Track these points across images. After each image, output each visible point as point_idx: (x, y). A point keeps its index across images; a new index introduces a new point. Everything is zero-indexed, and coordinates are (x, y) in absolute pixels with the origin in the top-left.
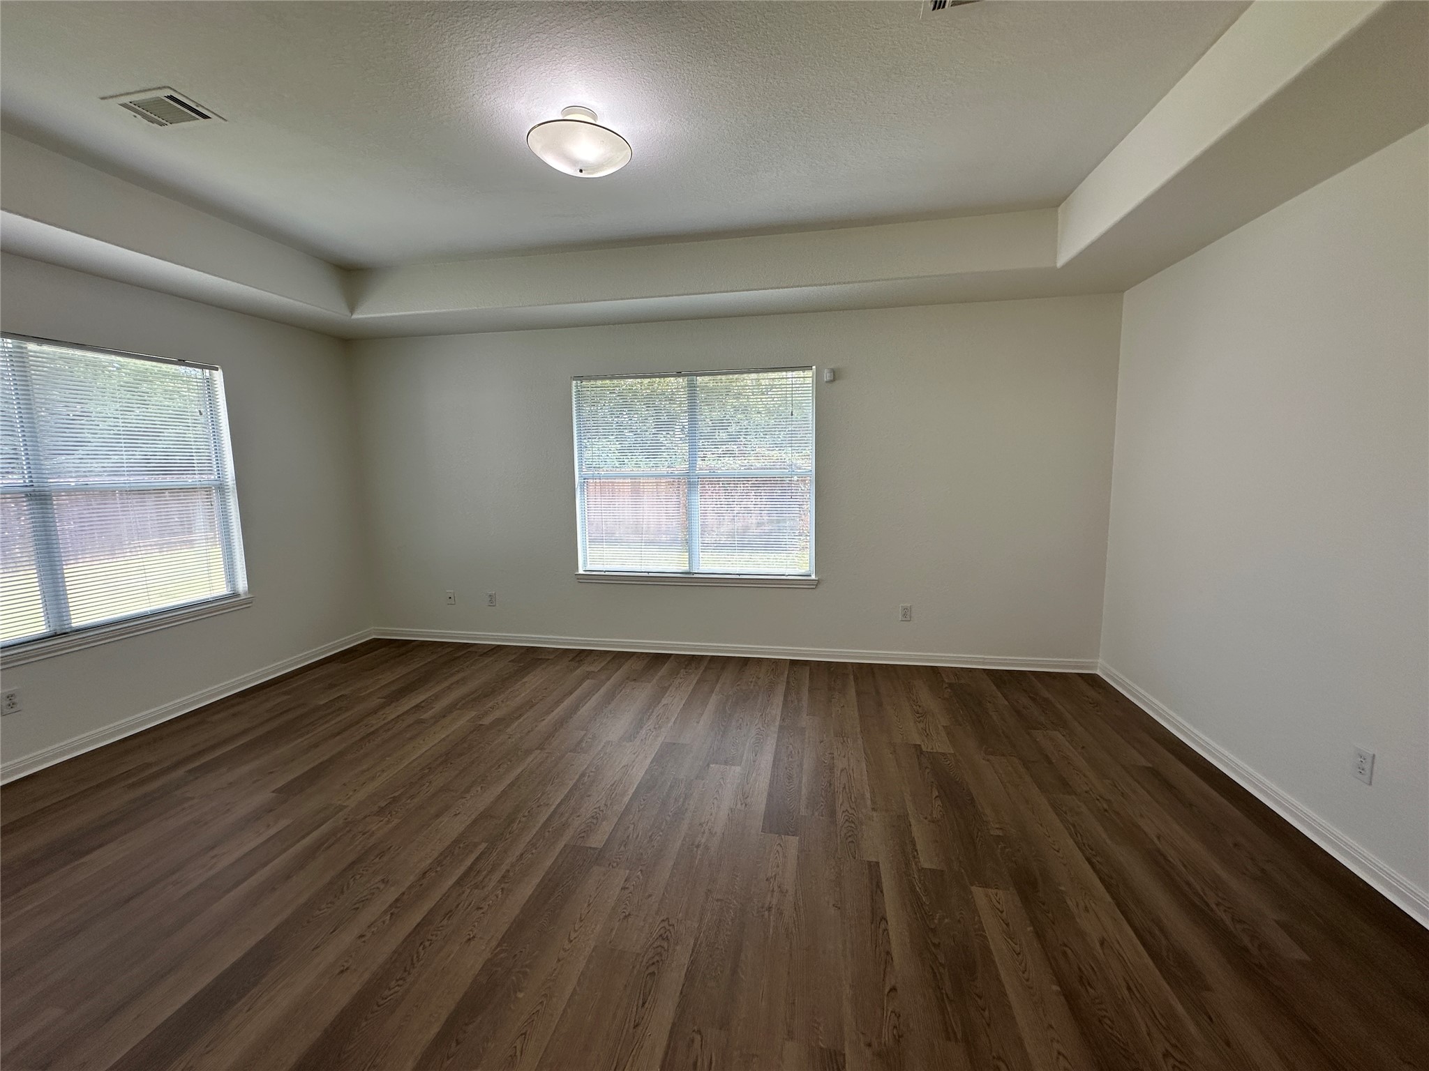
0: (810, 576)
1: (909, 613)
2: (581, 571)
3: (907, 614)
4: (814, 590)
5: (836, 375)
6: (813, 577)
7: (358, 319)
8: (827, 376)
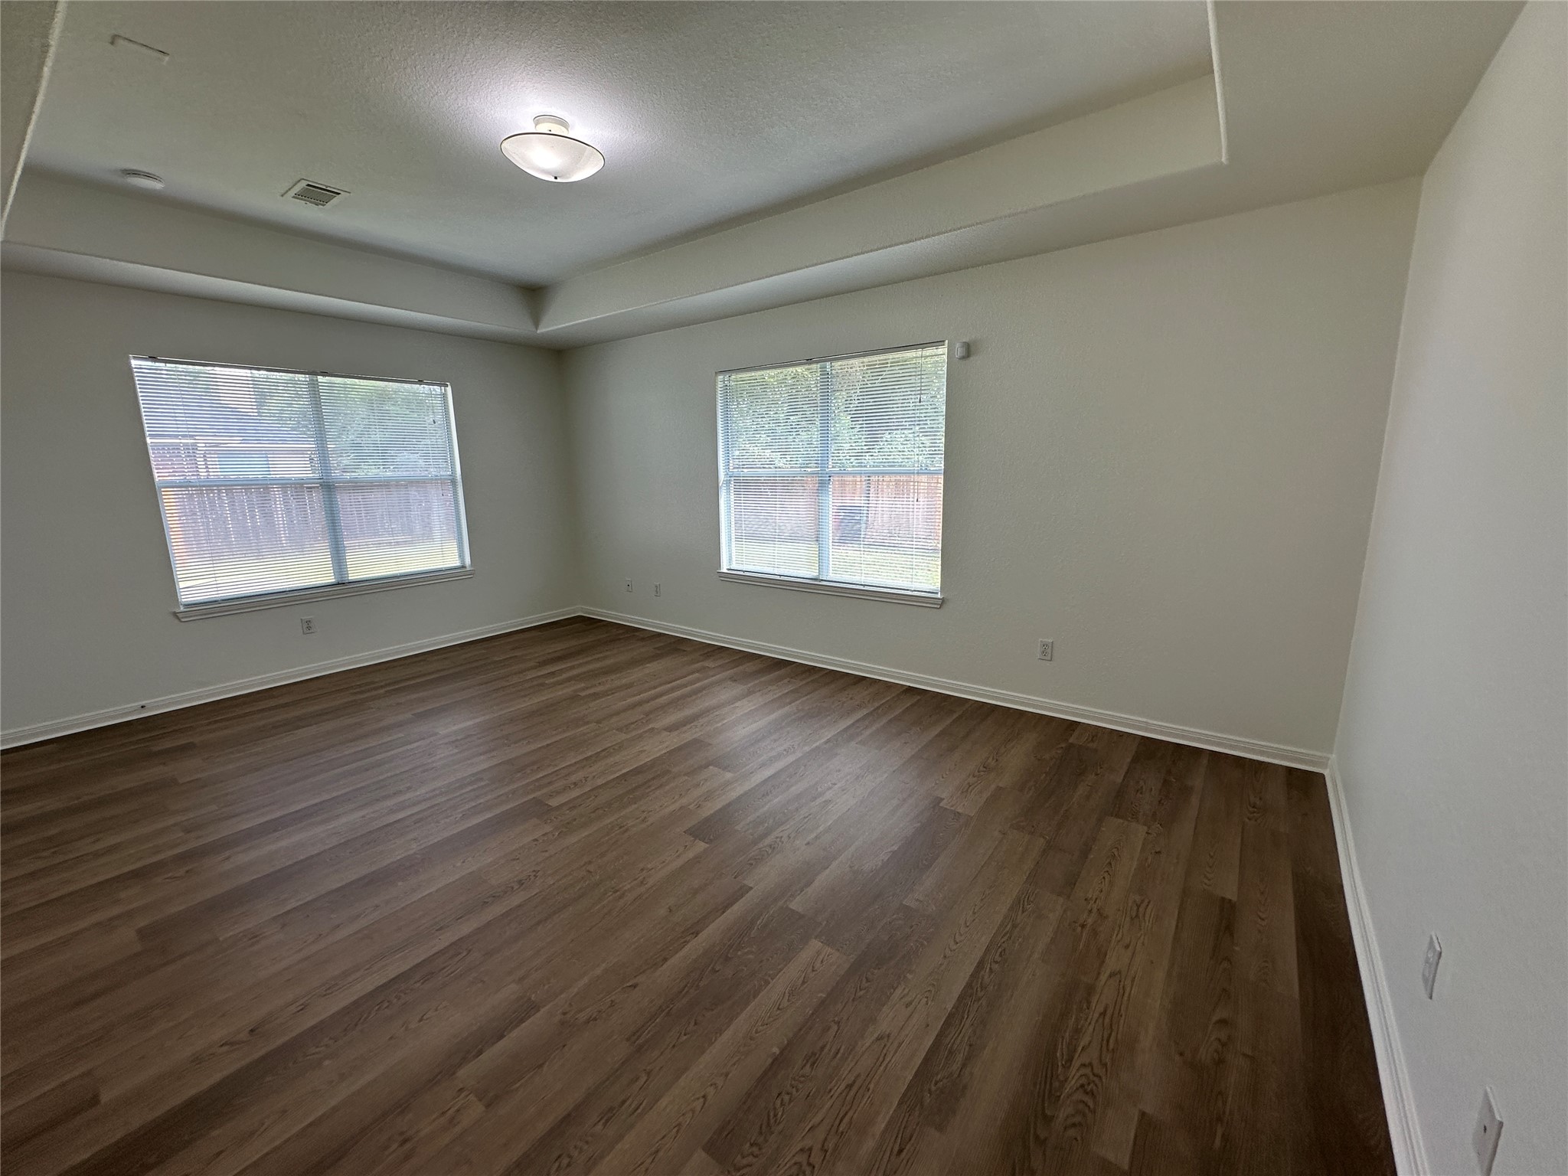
0: (937, 593)
1: (1049, 651)
2: (724, 570)
3: (1047, 652)
4: (938, 610)
5: (969, 351)
6: (939, 596)
7: (542, 333)
8: (959, 352)
